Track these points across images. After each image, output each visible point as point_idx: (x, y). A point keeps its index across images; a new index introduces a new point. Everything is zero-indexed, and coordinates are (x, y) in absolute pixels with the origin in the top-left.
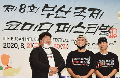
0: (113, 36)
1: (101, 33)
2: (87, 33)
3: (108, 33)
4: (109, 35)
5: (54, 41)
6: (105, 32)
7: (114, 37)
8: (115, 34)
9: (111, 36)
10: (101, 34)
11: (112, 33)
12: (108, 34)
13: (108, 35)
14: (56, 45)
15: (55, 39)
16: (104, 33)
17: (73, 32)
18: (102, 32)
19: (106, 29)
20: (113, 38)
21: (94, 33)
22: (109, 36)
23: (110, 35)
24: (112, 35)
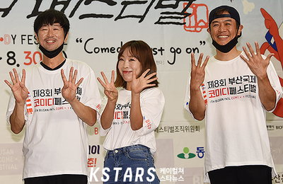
0: (197, 26)
1: (161, 18)
2: (119, 17)
3: (181, 18)
4: (184, 23)
5: (26, 42)
6: (174, 15)
7: (198, 29)
8: (202, 21)
9: (190, 27)
10: (162, 20)
11: (193, 17)
12: (181, 21)
13: (181, 24)
14: (31, 56)
15: (26, 38)
16: (171, 17)
17: (81, 17)
18: (164, 15)
19: (175, 6)
20: (196, 31)
21: (142, 18)
22: (185, 27)
23: (187, 25)
24: (193, 24)
